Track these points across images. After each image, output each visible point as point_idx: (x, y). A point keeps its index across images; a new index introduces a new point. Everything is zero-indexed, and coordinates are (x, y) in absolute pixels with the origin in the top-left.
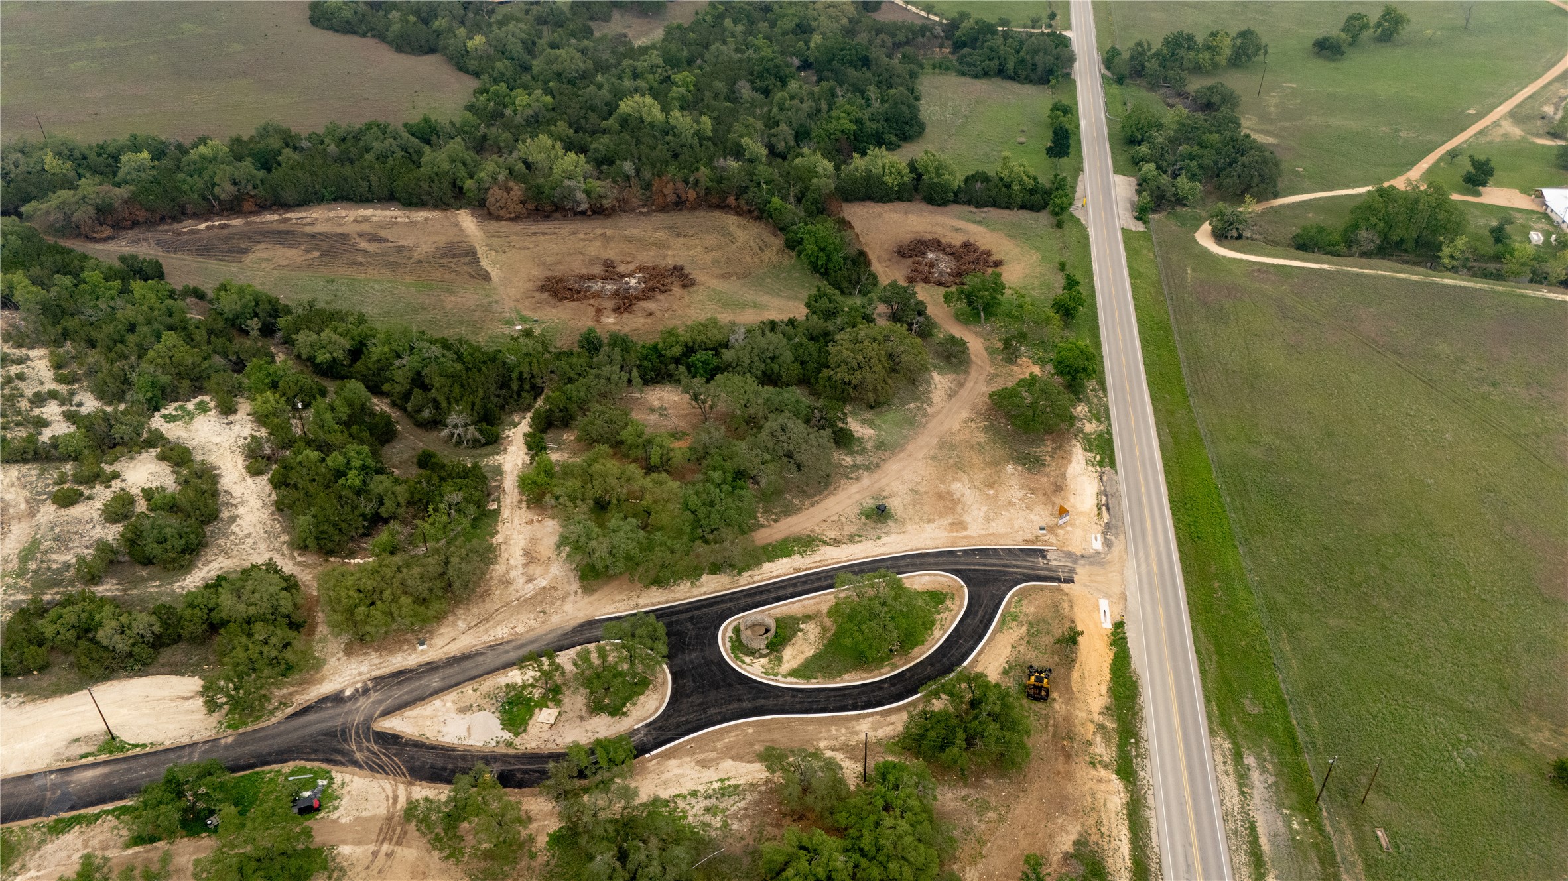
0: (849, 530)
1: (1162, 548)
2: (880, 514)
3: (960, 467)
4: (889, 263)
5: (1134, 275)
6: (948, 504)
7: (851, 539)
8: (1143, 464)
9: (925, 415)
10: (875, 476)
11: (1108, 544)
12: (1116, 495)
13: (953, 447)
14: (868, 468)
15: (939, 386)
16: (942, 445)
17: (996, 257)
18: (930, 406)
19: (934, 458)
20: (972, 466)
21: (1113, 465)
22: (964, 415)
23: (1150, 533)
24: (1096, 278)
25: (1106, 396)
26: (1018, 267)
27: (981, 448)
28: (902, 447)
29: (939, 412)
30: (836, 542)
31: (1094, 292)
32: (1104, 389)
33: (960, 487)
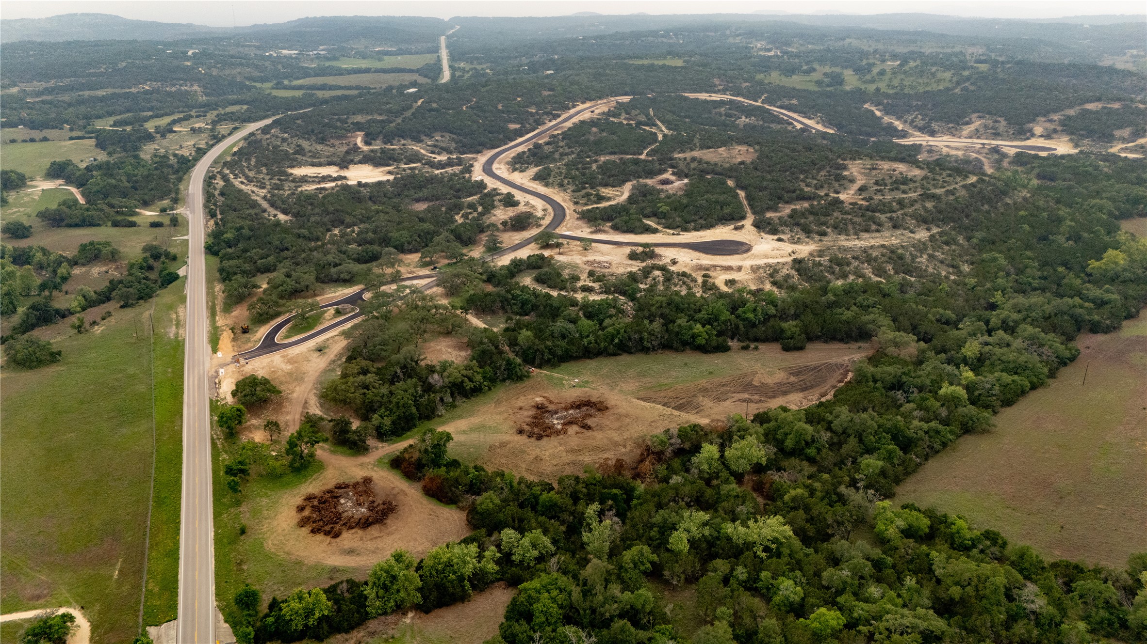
0: (331, 341)
1: (191, 379)
2: (320, 350)
3: (290, 374)
4: (395, 492)
5: (173, 554)
6: (291, 361)
7: (328, 339)
8: (194, 404)
9: (316, 388)
10: (329, 360)
11: (217, 372)
12: (210, 389)
13: (296, 379)
14: (334, 361)
15: (315, 407)
16: (302, 379)
17: (305, 530)
18: (315, 394)
19: (304, 373)
20: (284, 376)
21: (211, 400)
22: (295, 395)
23: (196, 378)
24: (211, 534)
25: (212, 436)
26: (284, 525)
27: (281, 383)
28: (321, 373)
29: (309, 392)
30: (333, 337)
31: (214, 519)
32: (212, 439)
33: (288, 367)
